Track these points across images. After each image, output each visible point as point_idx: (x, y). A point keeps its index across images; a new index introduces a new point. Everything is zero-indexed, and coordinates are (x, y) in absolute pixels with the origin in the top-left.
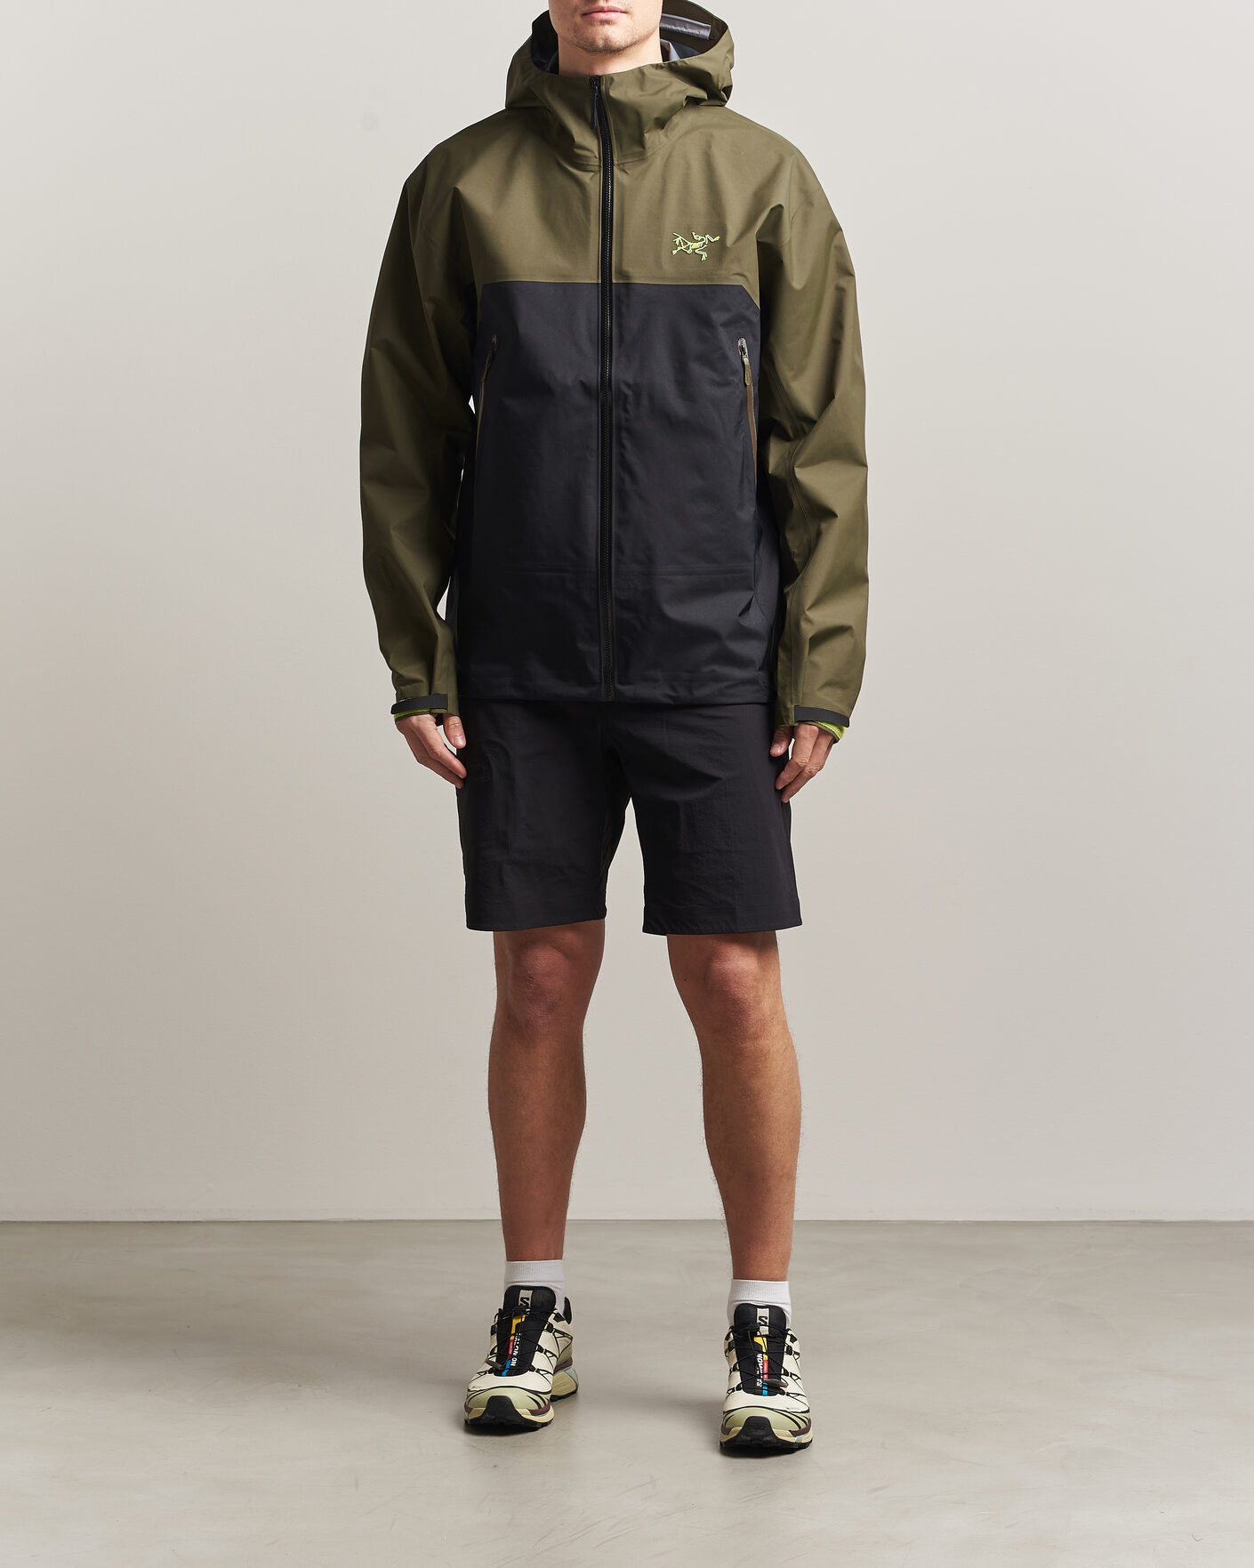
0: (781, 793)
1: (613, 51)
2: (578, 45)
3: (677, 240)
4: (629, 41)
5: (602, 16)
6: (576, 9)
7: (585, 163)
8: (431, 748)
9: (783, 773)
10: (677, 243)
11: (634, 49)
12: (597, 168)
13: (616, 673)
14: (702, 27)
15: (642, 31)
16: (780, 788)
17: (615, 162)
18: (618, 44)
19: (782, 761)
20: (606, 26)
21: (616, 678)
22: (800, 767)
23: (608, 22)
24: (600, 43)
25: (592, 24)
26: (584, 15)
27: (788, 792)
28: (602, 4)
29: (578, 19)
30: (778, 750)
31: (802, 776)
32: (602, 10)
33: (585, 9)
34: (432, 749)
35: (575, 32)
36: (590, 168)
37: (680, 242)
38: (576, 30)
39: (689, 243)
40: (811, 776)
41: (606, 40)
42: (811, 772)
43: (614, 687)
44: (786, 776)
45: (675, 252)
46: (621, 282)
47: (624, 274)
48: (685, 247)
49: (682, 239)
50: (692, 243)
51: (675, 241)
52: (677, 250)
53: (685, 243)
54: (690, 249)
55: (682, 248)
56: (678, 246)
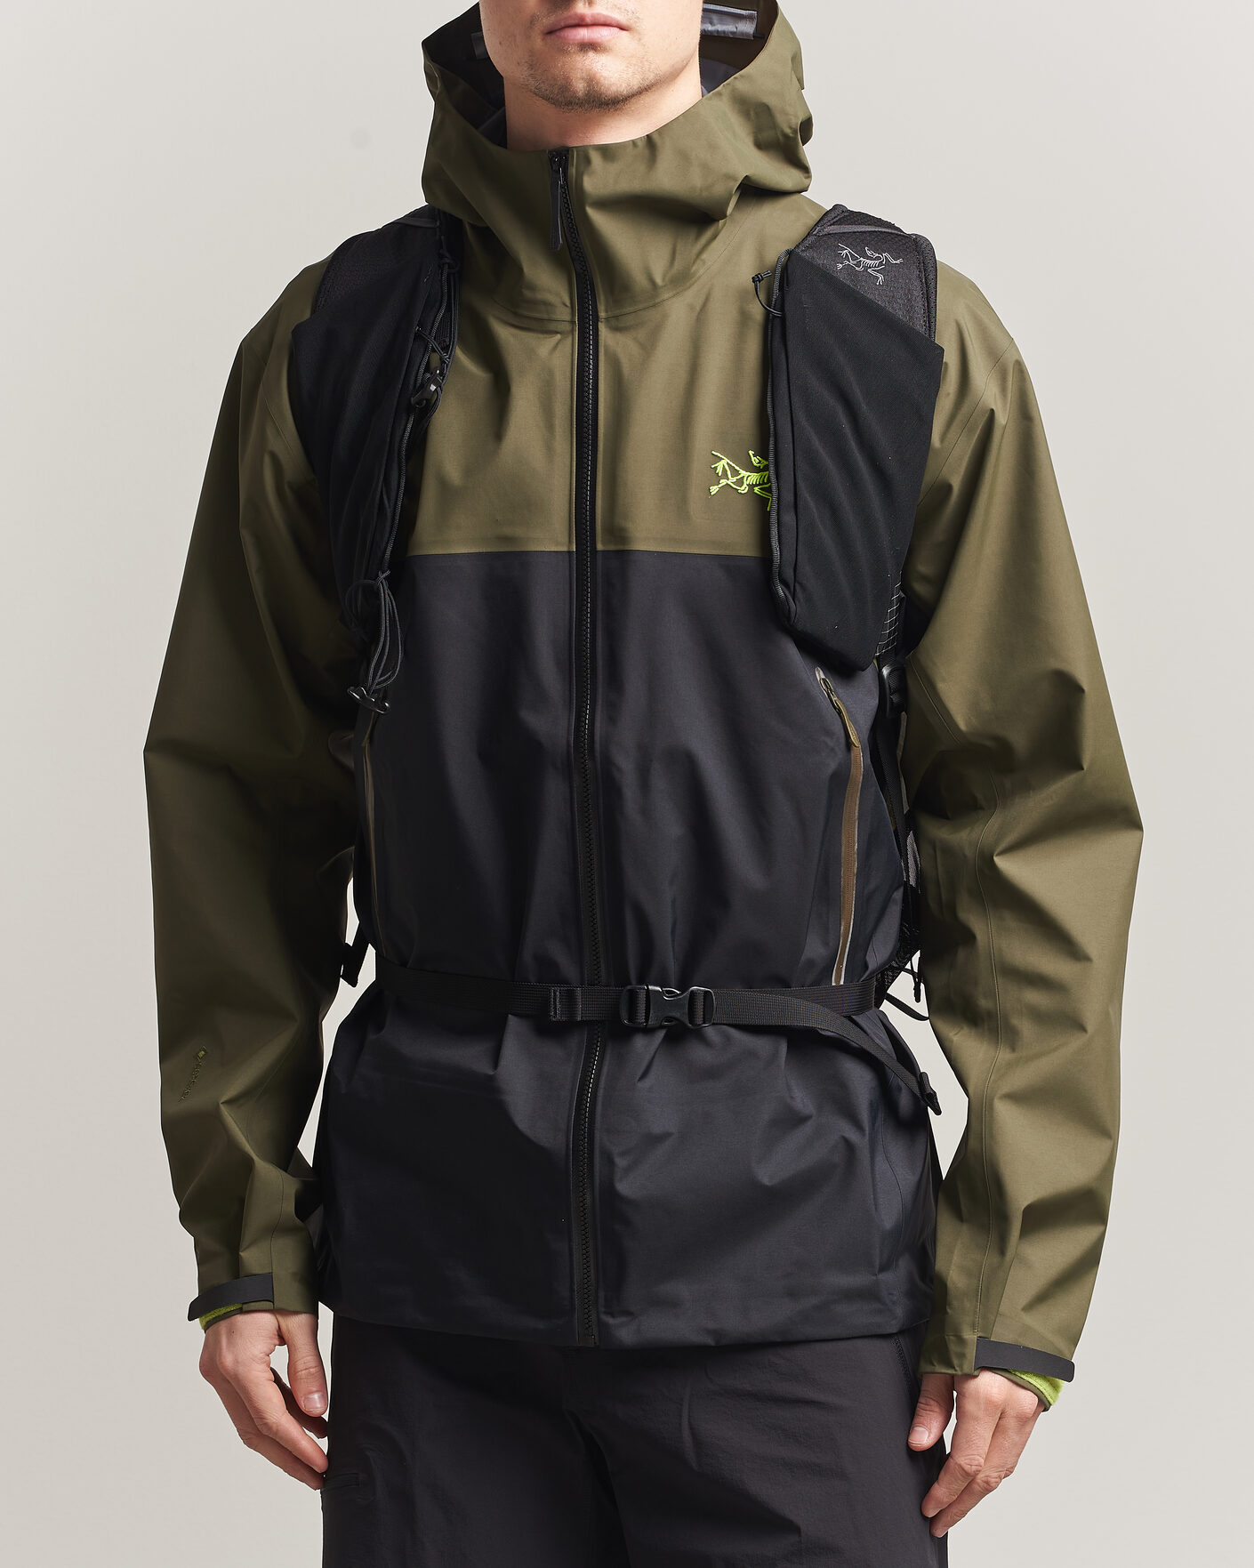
0: (932, 1522)
1: (606, 104)
2: (538, 93)
3: (720, 466)
4: (635, 83)
5: (583, 34)
6: (532, 21)
7: (545, 316)
8: (260, 1415)
9: (936, 1485)
10: (720, 470)
11: (646, 99)
12: (567, 327)
13: (602, 1294)
14: (740, 17)
15: (661, 65)
16: (931, 1514)
17: (602, 314)
18: (614, 89)
19: (935, 1459)
20: (591, 54)
21: (601, 1301)
22: (967, 1474)
23: (592, 46)
24: (580, 87)
25: (563, 50)
26: (551, 32)
27: (945, 1519)
28: (581, 8)
29: (538, 42)
30: (923, 1438)
31: (973, 1490)
32: (581, 23)
33: (548, 21)
34: (262, 1418)
35: (531, 67)
36: (552, 326)
37: (724, 470)
38: (535, 63)
39: (743, 473)
40: (988, 1488)
41: (591, 80)
42: (987, 1483)
43: (599, 1320)
44: (942, 1491)
45: (714, 489)
46: (612, 547)
47: (618, 533)
48: (735, 479)
49: (728, 463)
50: (749, 474)
51: (716, 468)
52: (720, 486)
53: (735, 473)
54: (745, 485)
55: (729, 482)
56: (720, 478)
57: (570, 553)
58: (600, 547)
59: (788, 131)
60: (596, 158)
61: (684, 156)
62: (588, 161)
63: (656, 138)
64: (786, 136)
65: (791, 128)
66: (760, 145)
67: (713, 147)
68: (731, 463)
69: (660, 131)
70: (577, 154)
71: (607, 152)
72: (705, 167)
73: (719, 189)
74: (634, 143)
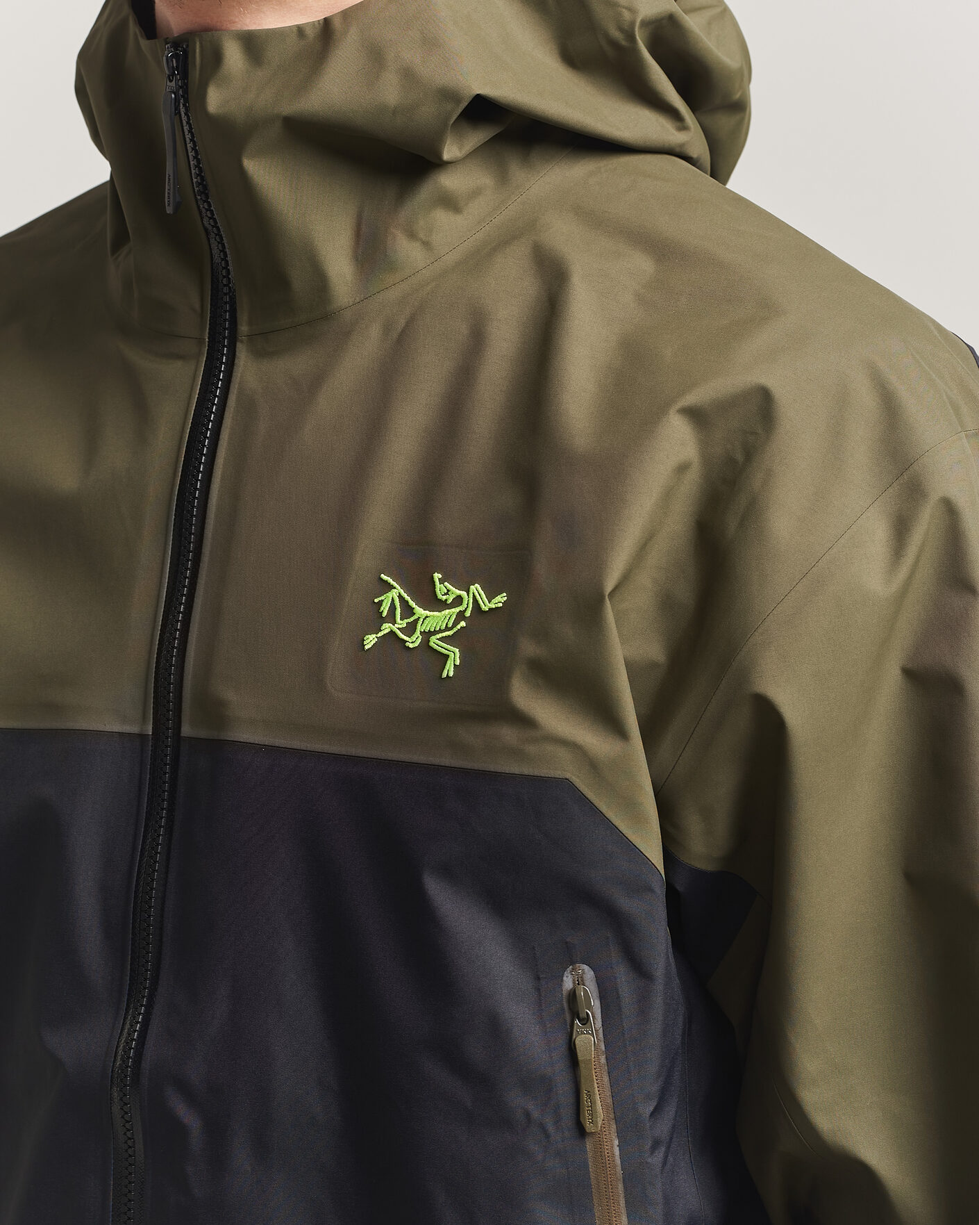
3: (387, 600)
10: (385, 609)
12: (194, 349)
36: (174, 346)
37: (393, 608)
39: (420, 611)
45: (370, 640)
46: (203, 734)
47: (214, 711)
48: (403, 624)
49: (400, 596)
50: (427, 613)
51: (381, 603)
52: (380, 635)
53: (407, 611)
54: (418, 633)
55: (395, 628)
56: (383, 620)
57: (142, 737)
58: (186, 730)
59: (616, 34)
60: (234, 56)
61: (376, 56)
62: (216, 58)
63: (337, 24)
64: (614, 44)
65: (621, 29)
66: (573, 59)
67: (431, 43)
68: (405, 595)
69: (346, 14)
70: (201, 47)
71: (253, 43)
72: (408, 76)
73: (427, 113)
74: (300, 30)
